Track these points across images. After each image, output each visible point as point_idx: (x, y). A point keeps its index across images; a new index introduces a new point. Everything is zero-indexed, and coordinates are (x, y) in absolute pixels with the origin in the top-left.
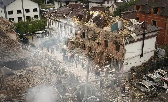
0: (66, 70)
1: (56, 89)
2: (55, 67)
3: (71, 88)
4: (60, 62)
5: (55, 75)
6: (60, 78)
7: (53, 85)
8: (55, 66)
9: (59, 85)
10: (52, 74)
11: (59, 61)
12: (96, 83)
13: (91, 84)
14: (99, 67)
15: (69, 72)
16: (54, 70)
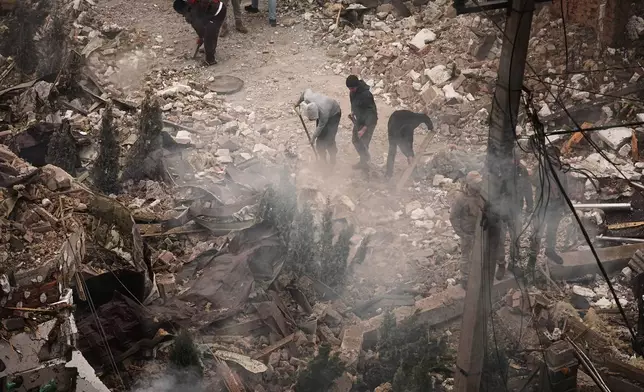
0: (182, 136)
1: (78, 360)
2: (44, 89)
3: (265, 360)
4: (110, 35)
5: (64, 188)
6: (124, 231)
7: (53, 314)
8: (49, 78)
9: (115, 311)
10: (30, 180)
11: (88, 22)
12: (580, 303)
13: (517, 312)
14: (611, 97)
15: (224, 156)
16: (33, 131)
